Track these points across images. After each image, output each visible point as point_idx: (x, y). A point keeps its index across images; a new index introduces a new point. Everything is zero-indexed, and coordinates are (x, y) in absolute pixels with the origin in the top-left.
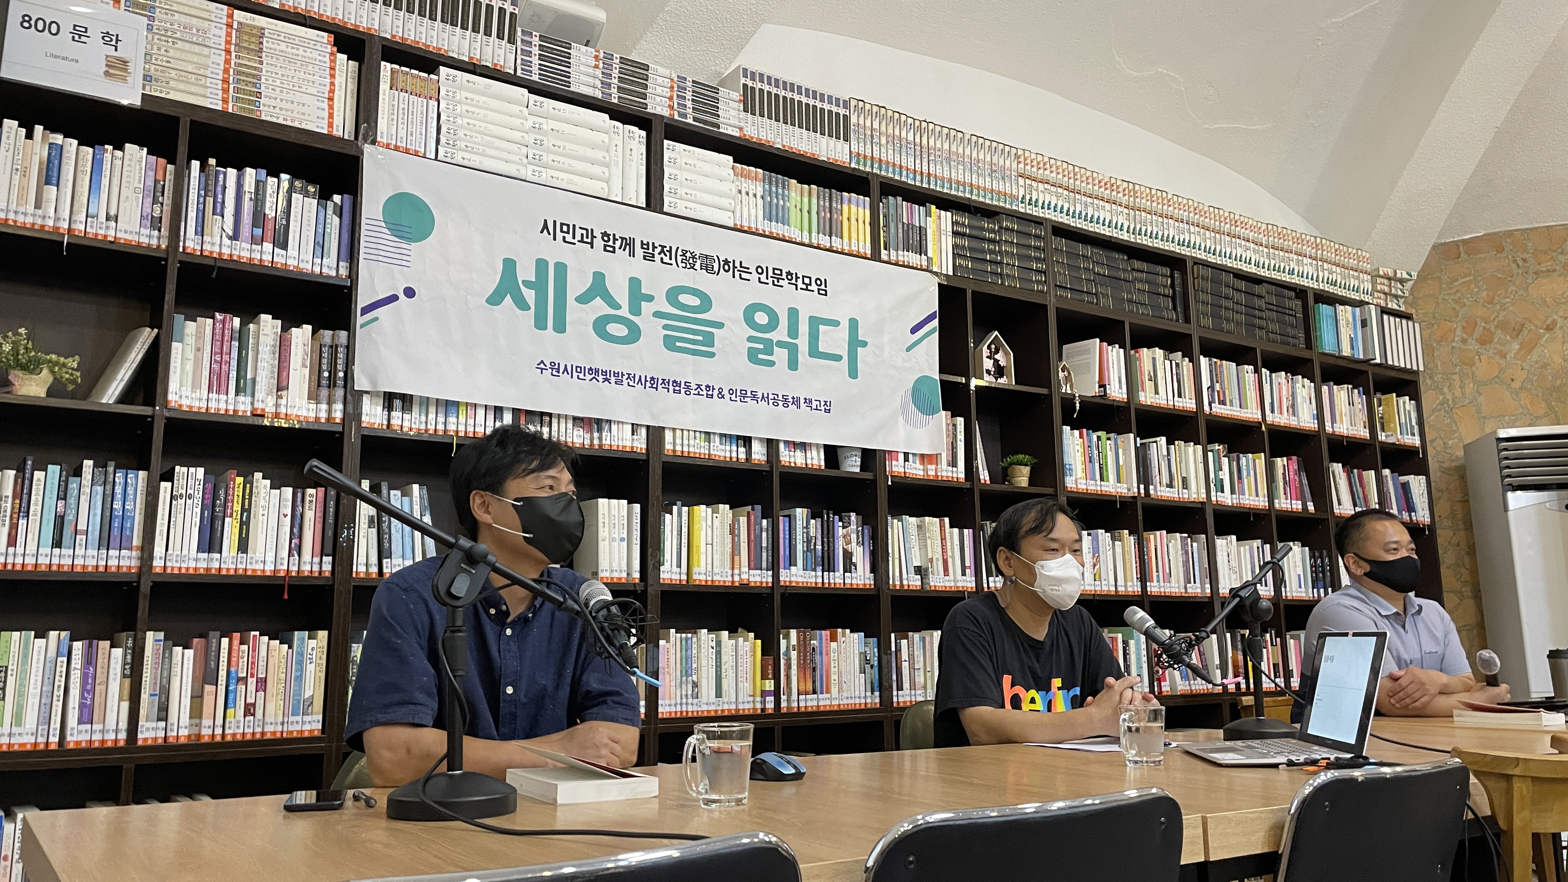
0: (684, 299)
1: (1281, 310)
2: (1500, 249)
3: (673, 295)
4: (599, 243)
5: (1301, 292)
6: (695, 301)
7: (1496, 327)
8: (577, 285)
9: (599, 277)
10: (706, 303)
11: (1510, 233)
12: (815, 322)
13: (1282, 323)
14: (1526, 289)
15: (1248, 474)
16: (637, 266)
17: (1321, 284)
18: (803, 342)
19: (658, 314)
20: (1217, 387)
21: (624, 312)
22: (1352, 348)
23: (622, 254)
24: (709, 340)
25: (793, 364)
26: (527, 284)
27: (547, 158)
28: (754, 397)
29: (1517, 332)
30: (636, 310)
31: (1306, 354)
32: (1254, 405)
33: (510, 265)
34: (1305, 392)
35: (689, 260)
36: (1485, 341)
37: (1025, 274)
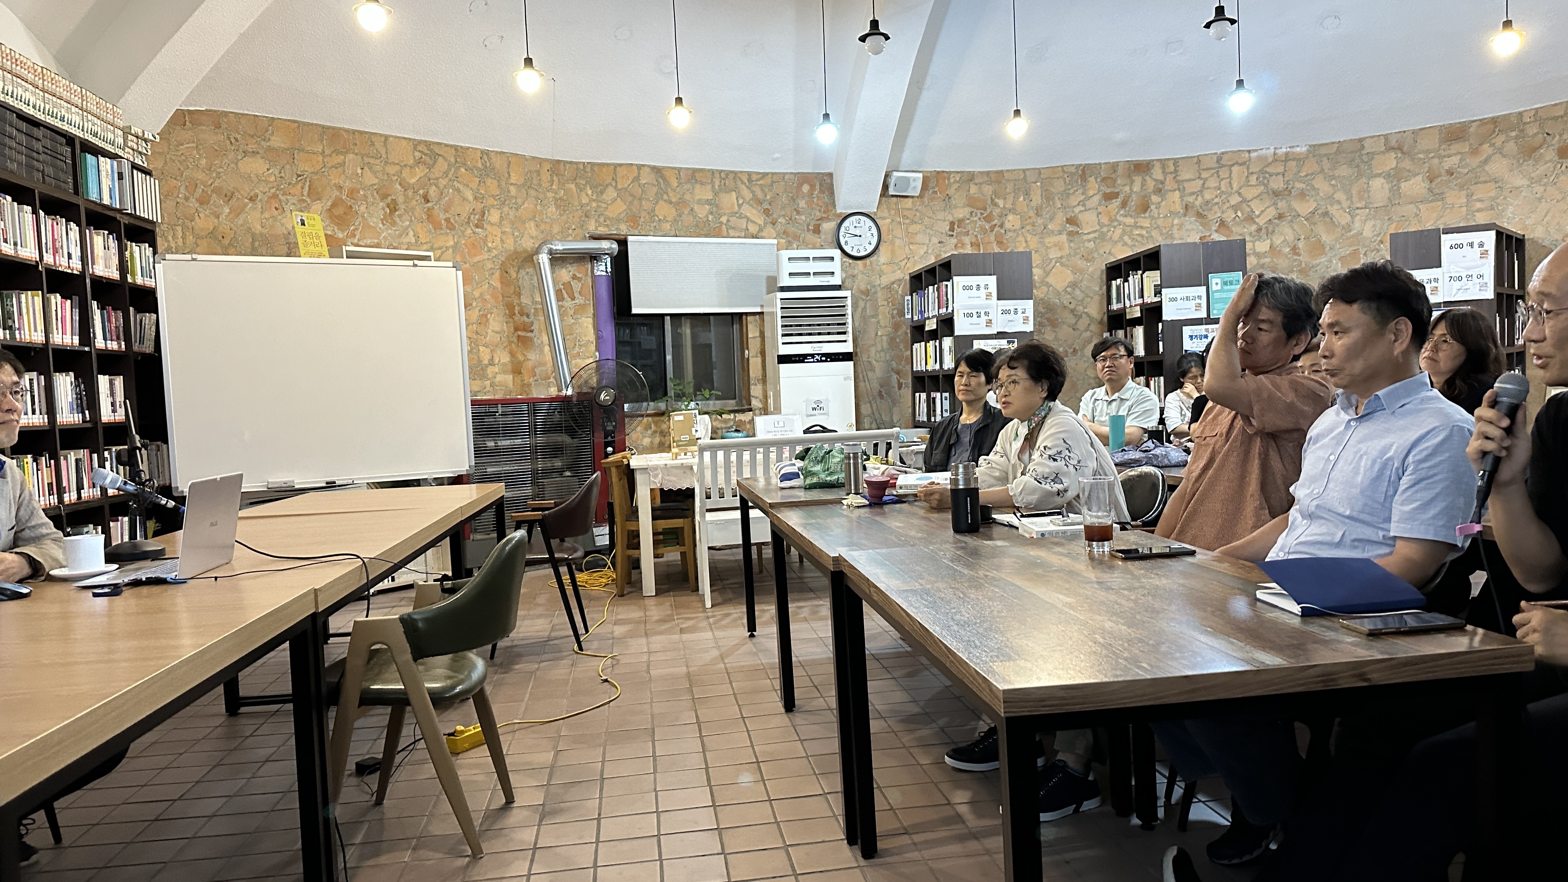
1: (55, 155)
2: (218, 126)
5: (70, 140)
7: (212, 191)
11: (226, 114)
13: (54, 166)
14: (236, 164)
15: (28, 312)
17: (86, 134)
22: (111, 198)
29: (229, 197)
31: (73, 199)
32: (33, 246)
34: (73, 236)
36: (202, 202)
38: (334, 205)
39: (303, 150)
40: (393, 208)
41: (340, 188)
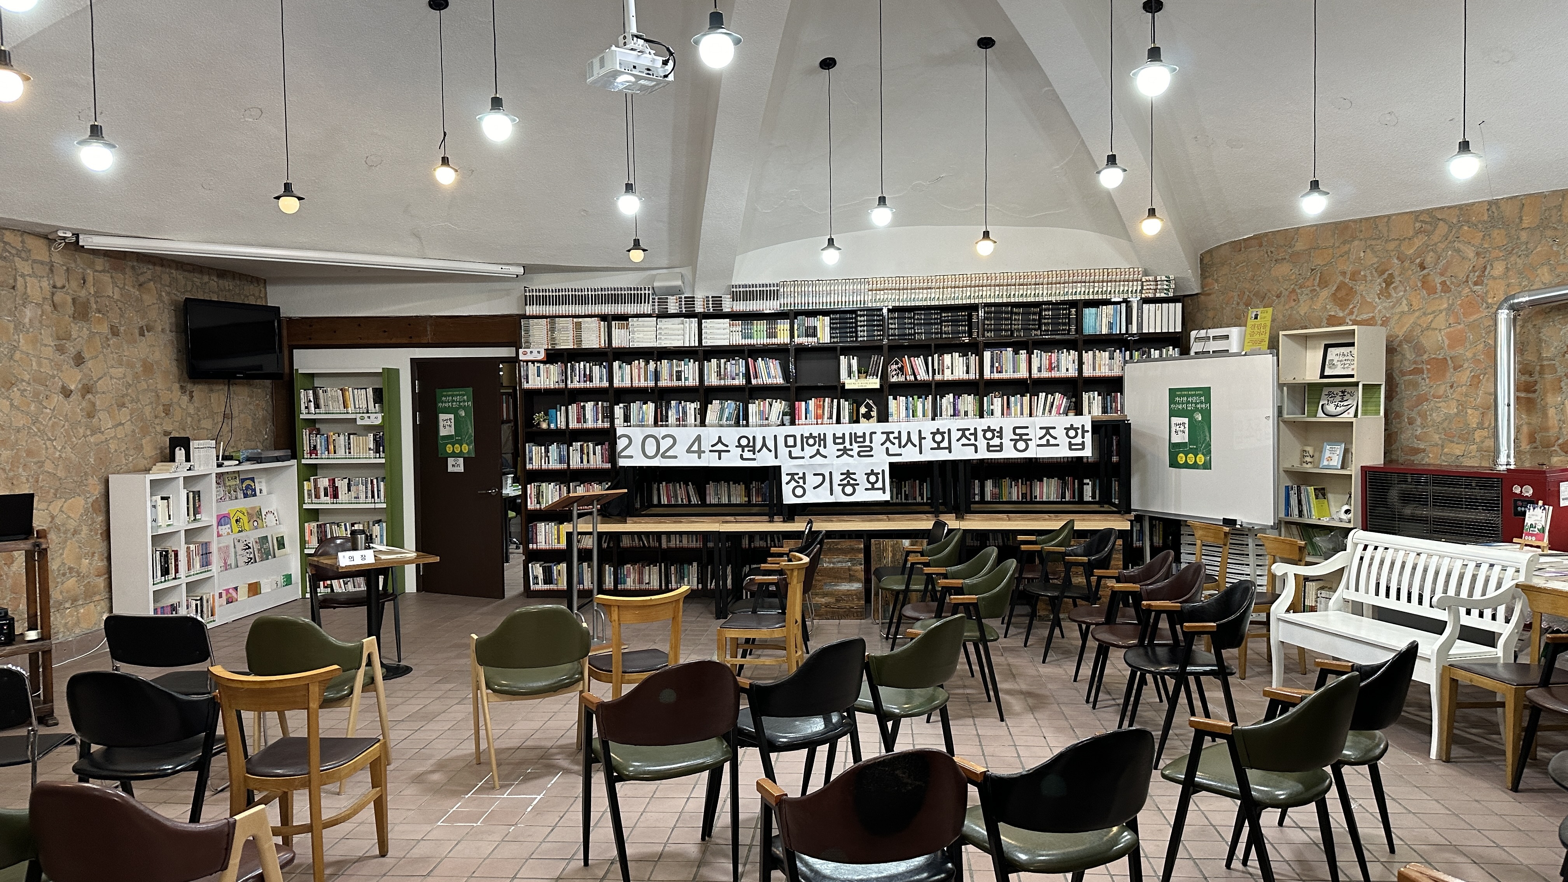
1: (1056, 317)
5: (1073, 304)
13: (1055, 324)
14: (1271, 271)
15: (1016, 405)
20: (997, 365)
22: (1108, 329)
27: (663, 337)
31: (1074, 337)
32: (1025, 370)
34: (1070, 358)
37: (871, 333)
38: (1338, 289)
39: (1318, 248)
40: (1389, 282)
41: (1344, 273)
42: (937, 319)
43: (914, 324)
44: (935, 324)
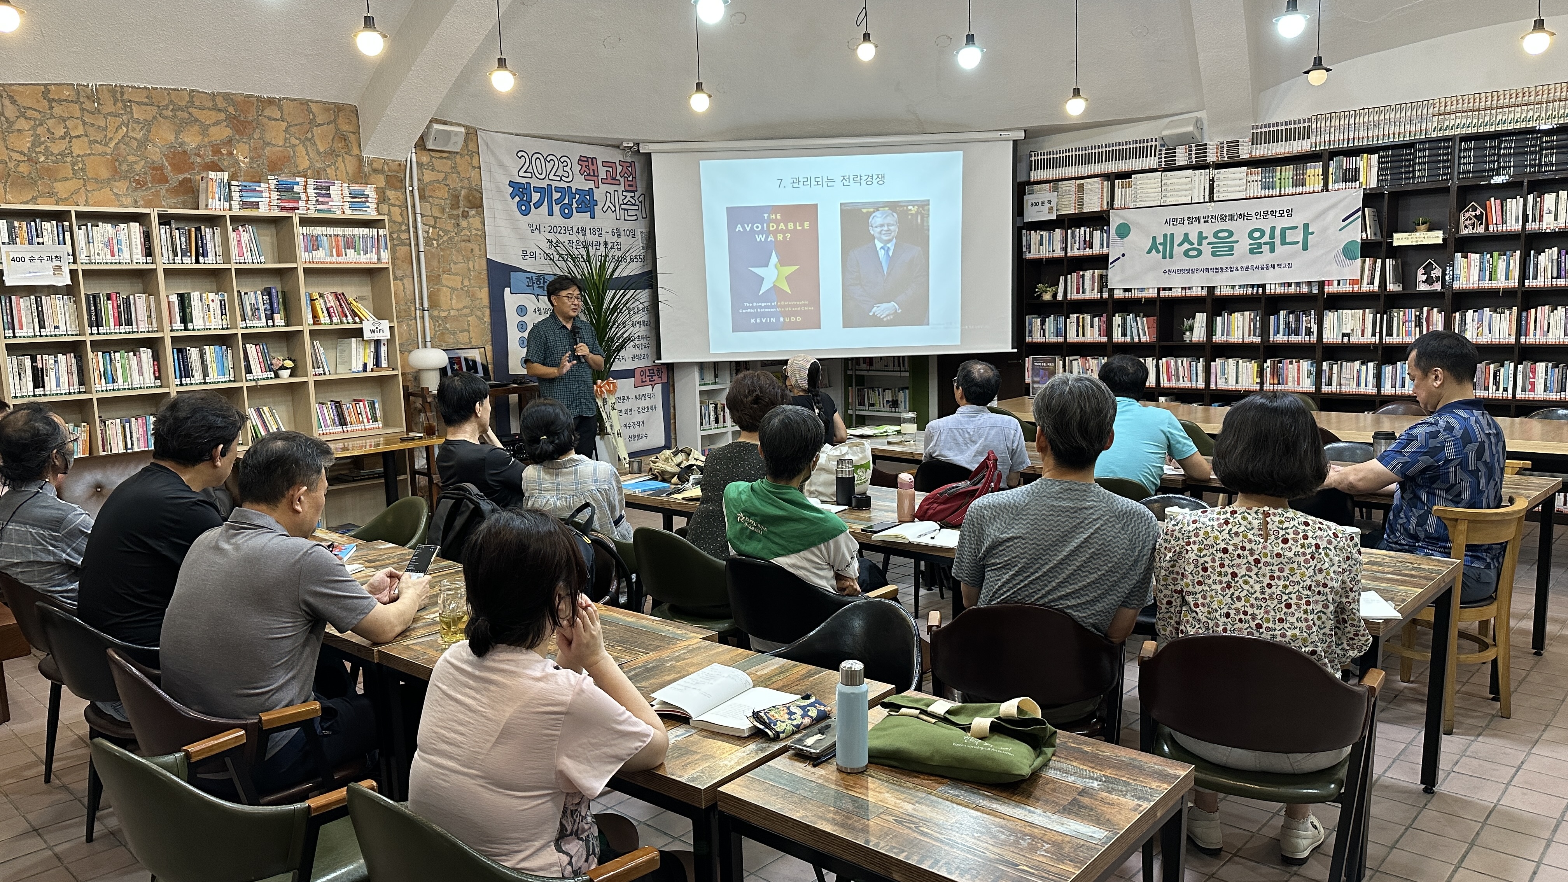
0: (1220, 235)
3: (1216, 235)
4: (1186, 222)
6: (1226, 234)
8: (1178, 240)
9: (1186, 235)
10: (1231, 234)
12: (1283, 231)
16: (1202, 227)
18: (1277, 240)
19: (1209, 244)
21: (1196, 246)
23: (1195, 224)
24: (1232, 248)
25: (1272, 250)
26: (1160, 244)
27: (1168, 194)
28: (1252, 268)
30: (1200, 244)
33: (1154, 238)
35: (1223, 218)
37: (1434, 172)
42: (1535, 146)
43: (1499, 155)
44: (1532, 153)
